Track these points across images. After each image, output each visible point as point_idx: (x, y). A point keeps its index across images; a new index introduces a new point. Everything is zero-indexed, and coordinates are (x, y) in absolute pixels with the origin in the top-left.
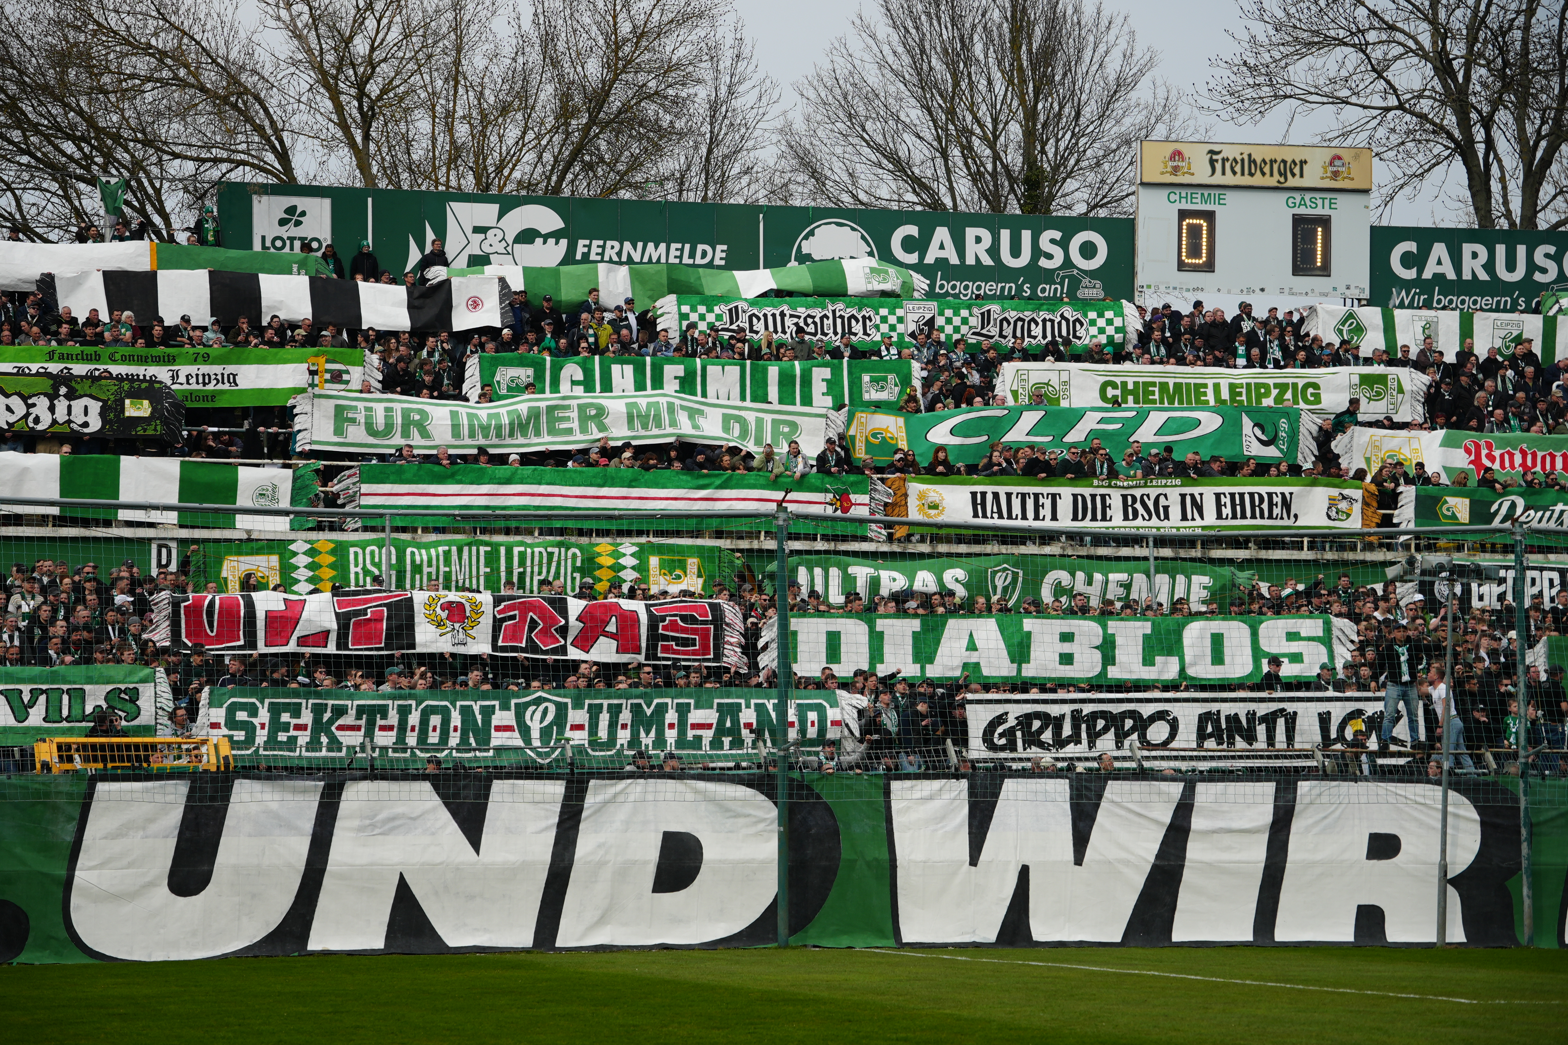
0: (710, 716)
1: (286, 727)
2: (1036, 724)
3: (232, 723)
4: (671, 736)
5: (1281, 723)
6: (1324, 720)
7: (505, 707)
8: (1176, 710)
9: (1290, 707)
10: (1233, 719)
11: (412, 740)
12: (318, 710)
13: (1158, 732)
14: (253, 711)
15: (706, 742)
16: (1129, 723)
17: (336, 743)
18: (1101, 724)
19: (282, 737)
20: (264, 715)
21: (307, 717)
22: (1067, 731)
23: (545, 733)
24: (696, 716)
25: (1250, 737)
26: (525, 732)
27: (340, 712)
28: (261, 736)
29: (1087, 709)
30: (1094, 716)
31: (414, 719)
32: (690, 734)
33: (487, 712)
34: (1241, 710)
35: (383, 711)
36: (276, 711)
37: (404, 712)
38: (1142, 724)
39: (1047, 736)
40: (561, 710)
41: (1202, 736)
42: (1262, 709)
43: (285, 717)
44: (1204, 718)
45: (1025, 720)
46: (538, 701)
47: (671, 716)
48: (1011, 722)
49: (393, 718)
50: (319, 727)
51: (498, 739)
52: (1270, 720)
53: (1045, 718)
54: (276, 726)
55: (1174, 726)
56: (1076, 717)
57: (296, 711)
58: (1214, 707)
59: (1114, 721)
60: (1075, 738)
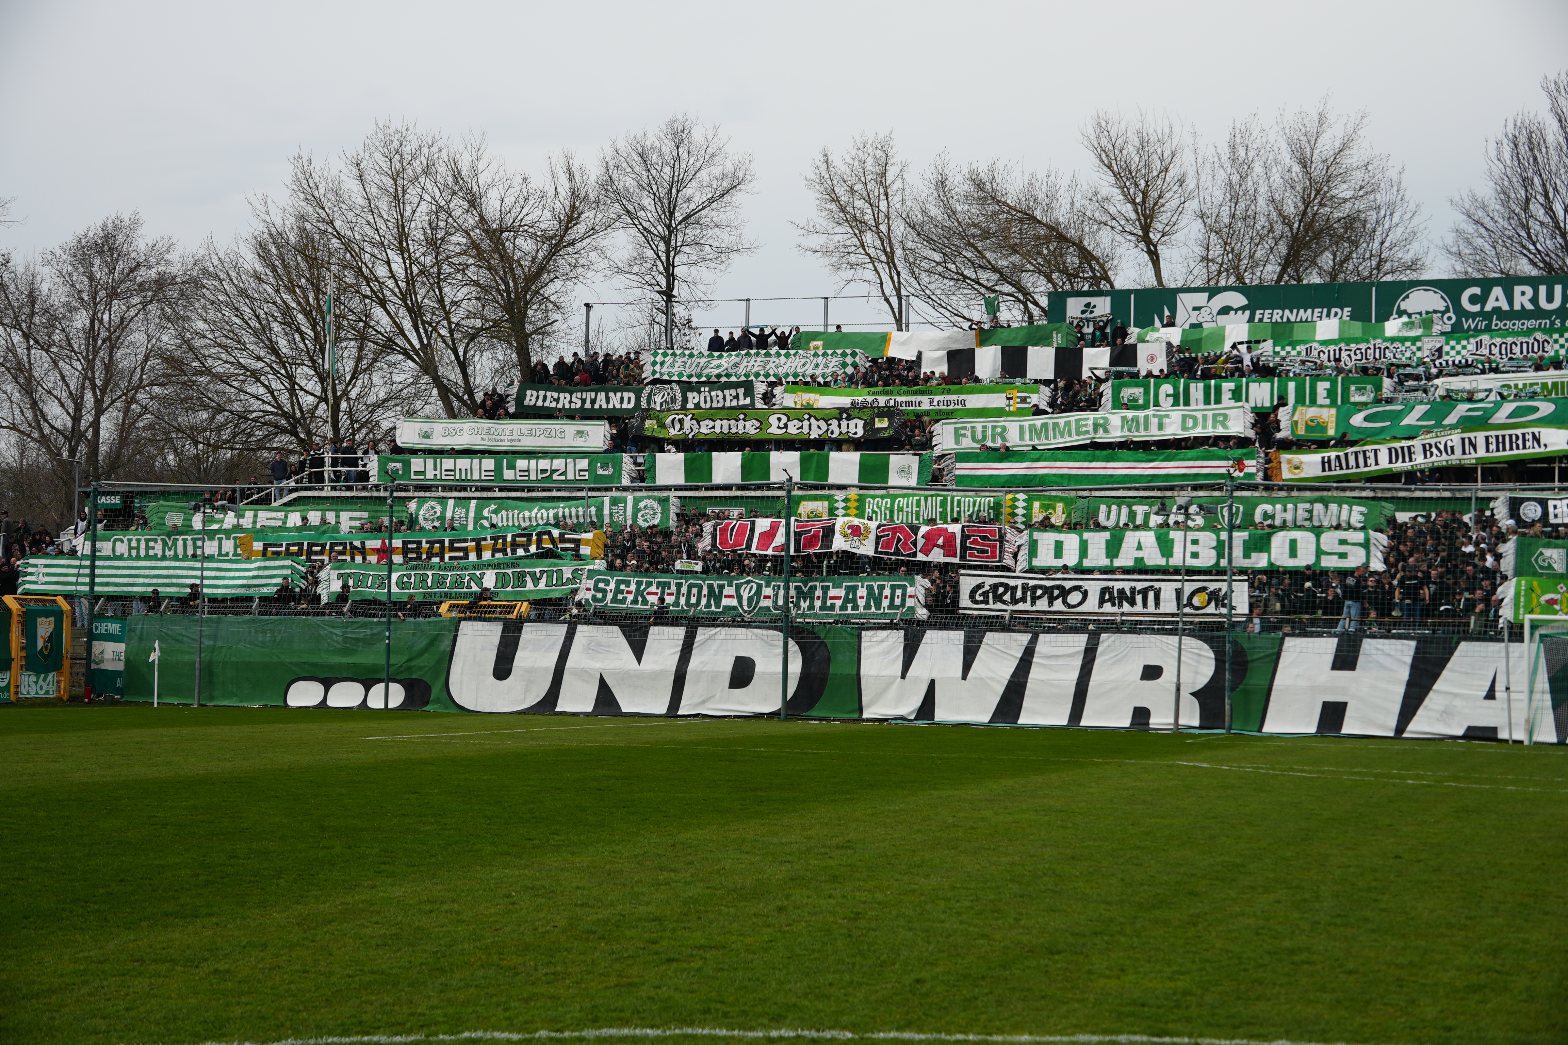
0: (841, 592)
1: (622, 592)
2: (1001, 590)
3: (597, 589)
4: (818, 604)
5: (1151, 594)
6: (1179, 593)
7: (730, 585)
8: (1085, 585)
9: (1157, 585)
10: (1121, 591)
11: (683, 600)
12: (639, 584)
13: (1074, 598)
14: (607, 583)
15: (837, 607)
16: (1056, 592)
17: (645, 602)
18: (1039, 592)
19: (620, 597)
20: (612, 586)
21: (633, 587)
22: (1019, 594)
23: (750, 599)
24: (832, 592)
25: (1133, 603)
26: (740, 598)
27: (649, 584)
28: (610, 596)
29: (1032, 583)
30: (1035, 587)
31: (684, 590)
32: (829, 603)
33: (721, 587)
34: (1127, 586)
35: (668, 585)
36: (618, 583)
37: (680, 586)
38: (1065, 593)
39: (1007, 597)
40: (759, 587)
41: (1102, 602)
42: (1139, 586)
43: (623, 587)
44: (1104, 591)
45: (995, 587)
46: (748, 582)
47: (819, 593)
48: (987, 588)
49: (673, 589)
50: (639, 592)
51: (725, 602)
52: (1144, 592)
53: (1007, 587)
54: (618, 591)
55: (1085, 594)
56: (1025, 588)
57: (628, 583)
58: (1110, 584)
59: (1048, 591)
60: (1023, 599)
